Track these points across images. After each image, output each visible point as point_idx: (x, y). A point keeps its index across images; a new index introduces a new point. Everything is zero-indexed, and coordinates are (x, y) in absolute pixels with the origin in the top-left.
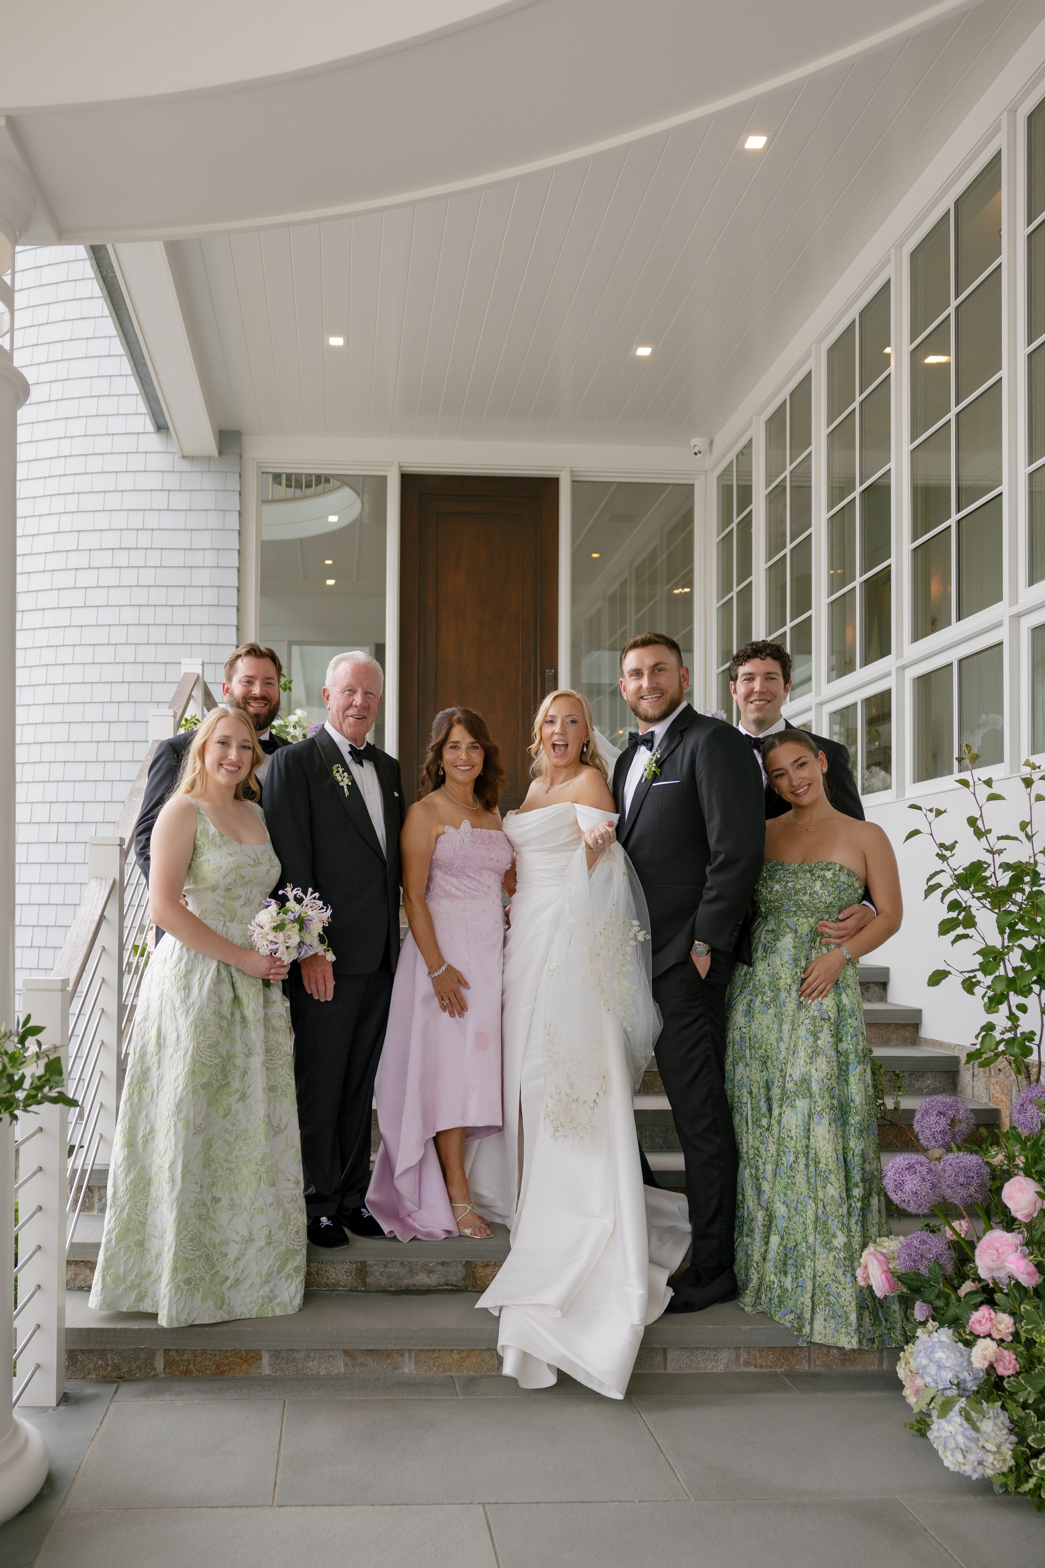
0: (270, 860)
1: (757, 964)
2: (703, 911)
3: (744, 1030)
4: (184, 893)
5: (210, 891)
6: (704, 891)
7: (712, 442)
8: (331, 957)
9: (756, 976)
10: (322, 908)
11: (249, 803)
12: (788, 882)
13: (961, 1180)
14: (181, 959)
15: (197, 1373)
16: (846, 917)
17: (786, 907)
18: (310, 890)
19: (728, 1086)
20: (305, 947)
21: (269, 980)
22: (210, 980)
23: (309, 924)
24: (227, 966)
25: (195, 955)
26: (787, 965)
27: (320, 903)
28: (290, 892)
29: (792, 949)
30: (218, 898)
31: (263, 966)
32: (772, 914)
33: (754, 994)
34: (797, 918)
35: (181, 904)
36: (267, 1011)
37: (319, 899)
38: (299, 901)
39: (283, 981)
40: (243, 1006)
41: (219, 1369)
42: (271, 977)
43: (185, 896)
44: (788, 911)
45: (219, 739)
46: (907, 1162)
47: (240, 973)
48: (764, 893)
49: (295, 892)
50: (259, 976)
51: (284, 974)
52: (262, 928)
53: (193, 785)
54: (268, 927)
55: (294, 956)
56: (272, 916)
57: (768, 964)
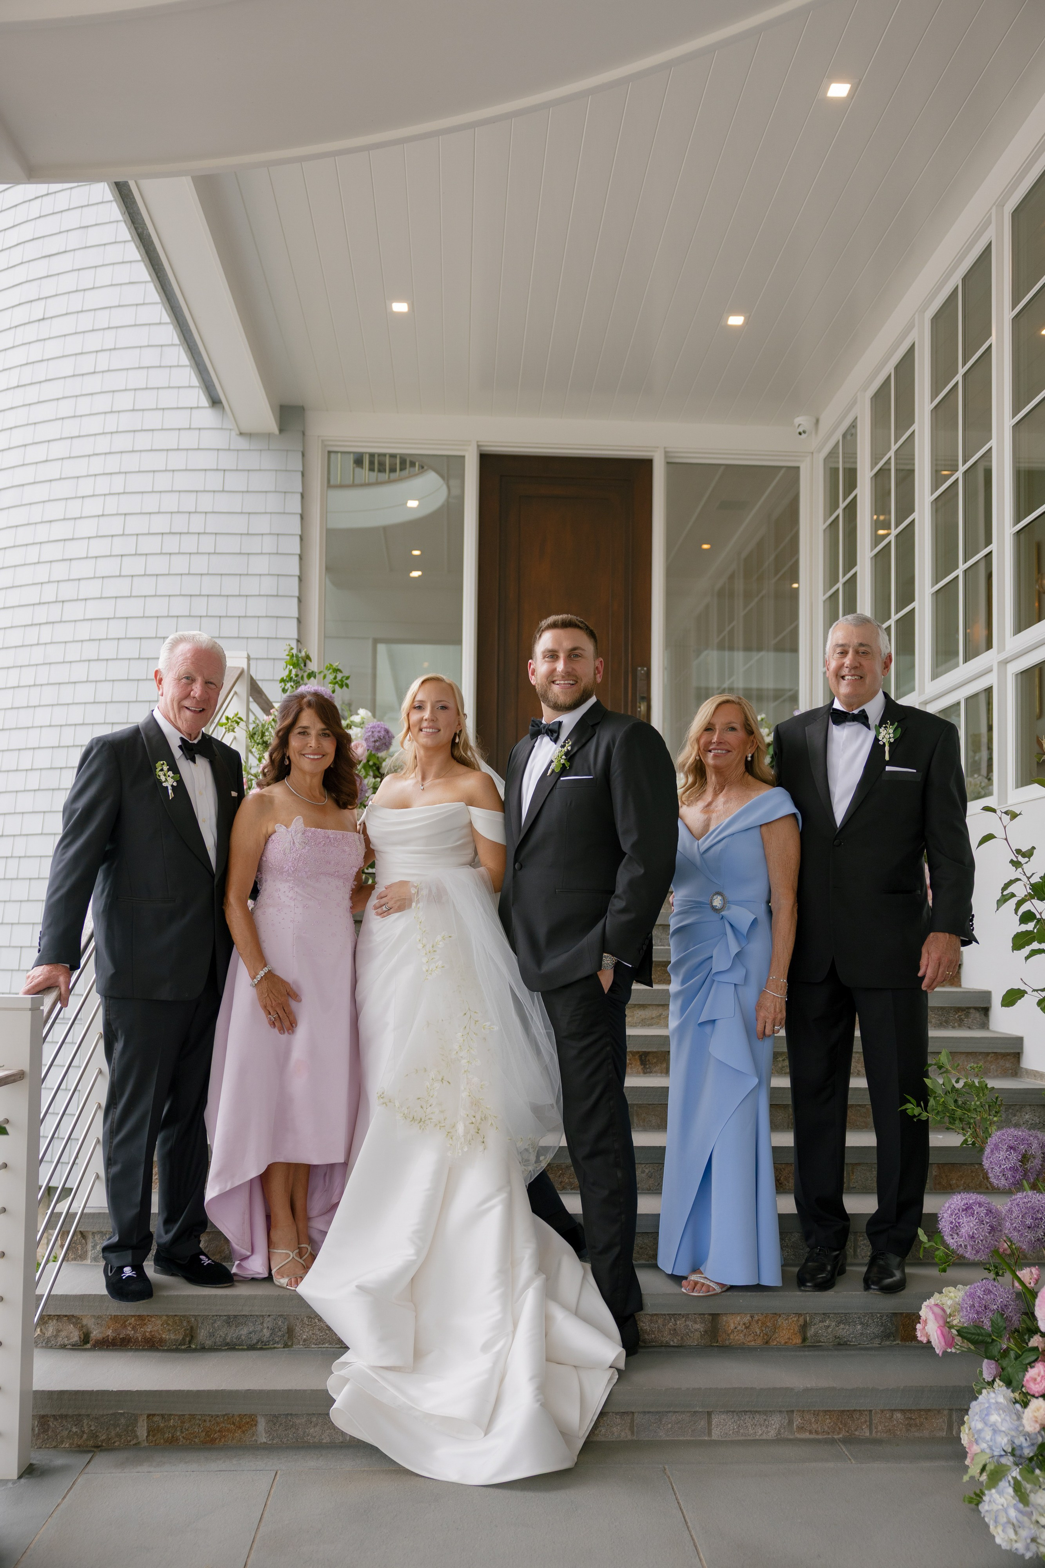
2: (612, 920)
6: (612, 899)
7: (817, 421)
13: (1029, 1221)
15: (184, 1441)
41: (209, 1436)
46: (965, 1201)
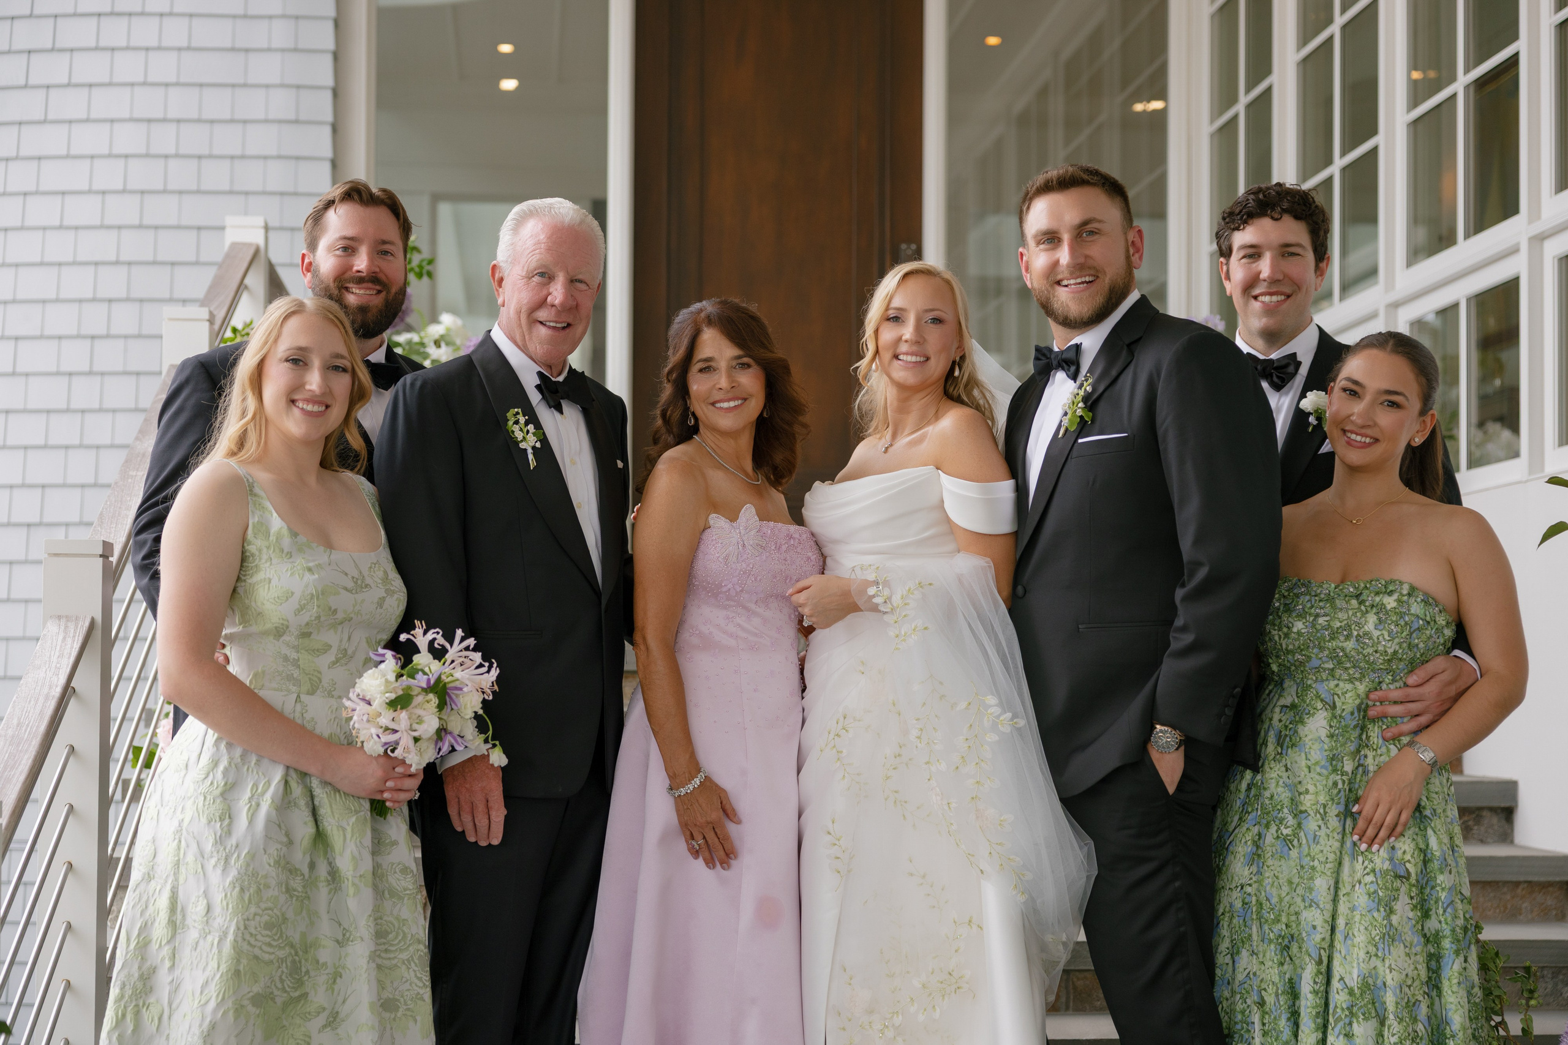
0: (386, 579)
1: (1266, 767)
2: (1169, 669)
3: (1249, 889)
4: (222, 641)
5: (271, 638)
6: (1172, 634)
8: (498, 758)
9: (1265, 789)
10: (481, 666)
11: (349, 475)
12: (1317, 616)
14: (215, 763)
16: (1420, 681)
17: (1315, 663)
18: (459, 633)
19: (1222, 992)
20: (449, 738)
21: (383, 802)
22: (269, 801)
23: (457, 696)
24: (304, 775)
25: (243, 756)
26: (1318, 769)
27: (477, 657)
28: (421, 637)
29: (1327, 740)
30: (286, 651)
31: (372, 776)
32: (1292, 677)
33: (1264, 822)
34: (1336, 682)
35: (216, 662)
36: (379, 859)
37: (475, 649)
38: (438, 653)
39: (410, 802)
40: (333, 850)
42: (386, 795)
43: (224, 646)
44: (1318, 669)
45: (288, 353)
47: (328, 789)
48: (1276, 638)
49: (430, 636)
50: (363, 794)
51: (412, 789)
52: (369, 704)
53: (241, 442)
54: (378, 702)
55: (430, 756)
56: (387, 681)
57: (1286, 766)
